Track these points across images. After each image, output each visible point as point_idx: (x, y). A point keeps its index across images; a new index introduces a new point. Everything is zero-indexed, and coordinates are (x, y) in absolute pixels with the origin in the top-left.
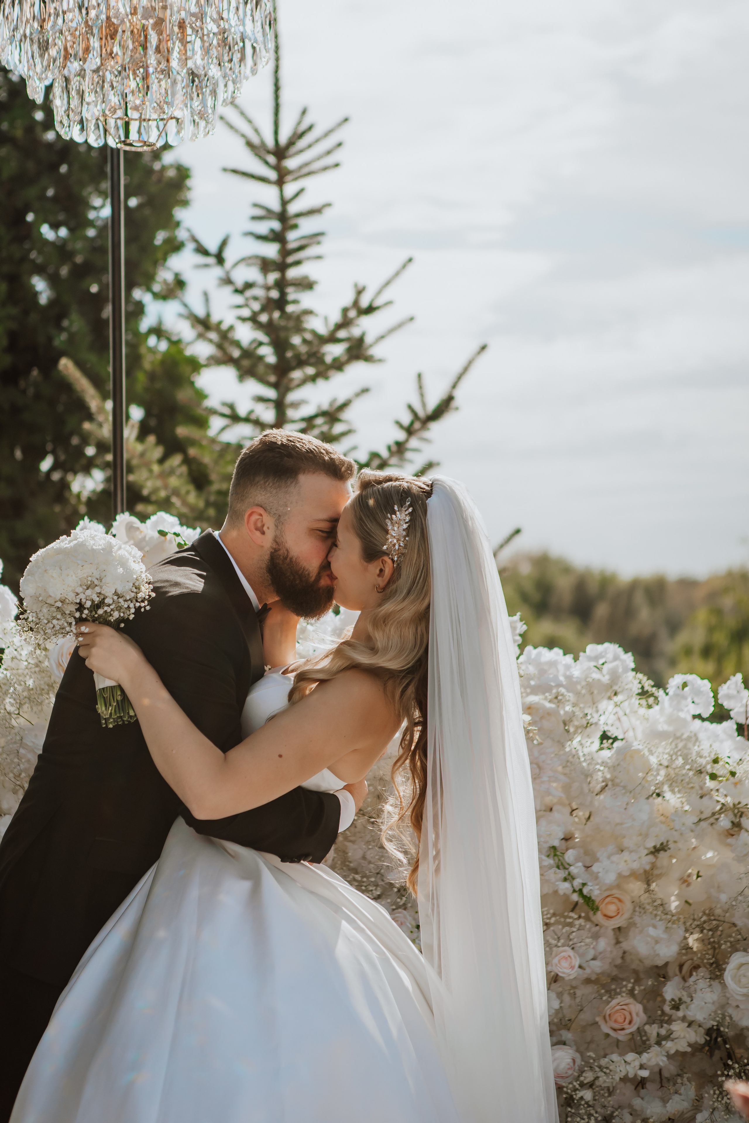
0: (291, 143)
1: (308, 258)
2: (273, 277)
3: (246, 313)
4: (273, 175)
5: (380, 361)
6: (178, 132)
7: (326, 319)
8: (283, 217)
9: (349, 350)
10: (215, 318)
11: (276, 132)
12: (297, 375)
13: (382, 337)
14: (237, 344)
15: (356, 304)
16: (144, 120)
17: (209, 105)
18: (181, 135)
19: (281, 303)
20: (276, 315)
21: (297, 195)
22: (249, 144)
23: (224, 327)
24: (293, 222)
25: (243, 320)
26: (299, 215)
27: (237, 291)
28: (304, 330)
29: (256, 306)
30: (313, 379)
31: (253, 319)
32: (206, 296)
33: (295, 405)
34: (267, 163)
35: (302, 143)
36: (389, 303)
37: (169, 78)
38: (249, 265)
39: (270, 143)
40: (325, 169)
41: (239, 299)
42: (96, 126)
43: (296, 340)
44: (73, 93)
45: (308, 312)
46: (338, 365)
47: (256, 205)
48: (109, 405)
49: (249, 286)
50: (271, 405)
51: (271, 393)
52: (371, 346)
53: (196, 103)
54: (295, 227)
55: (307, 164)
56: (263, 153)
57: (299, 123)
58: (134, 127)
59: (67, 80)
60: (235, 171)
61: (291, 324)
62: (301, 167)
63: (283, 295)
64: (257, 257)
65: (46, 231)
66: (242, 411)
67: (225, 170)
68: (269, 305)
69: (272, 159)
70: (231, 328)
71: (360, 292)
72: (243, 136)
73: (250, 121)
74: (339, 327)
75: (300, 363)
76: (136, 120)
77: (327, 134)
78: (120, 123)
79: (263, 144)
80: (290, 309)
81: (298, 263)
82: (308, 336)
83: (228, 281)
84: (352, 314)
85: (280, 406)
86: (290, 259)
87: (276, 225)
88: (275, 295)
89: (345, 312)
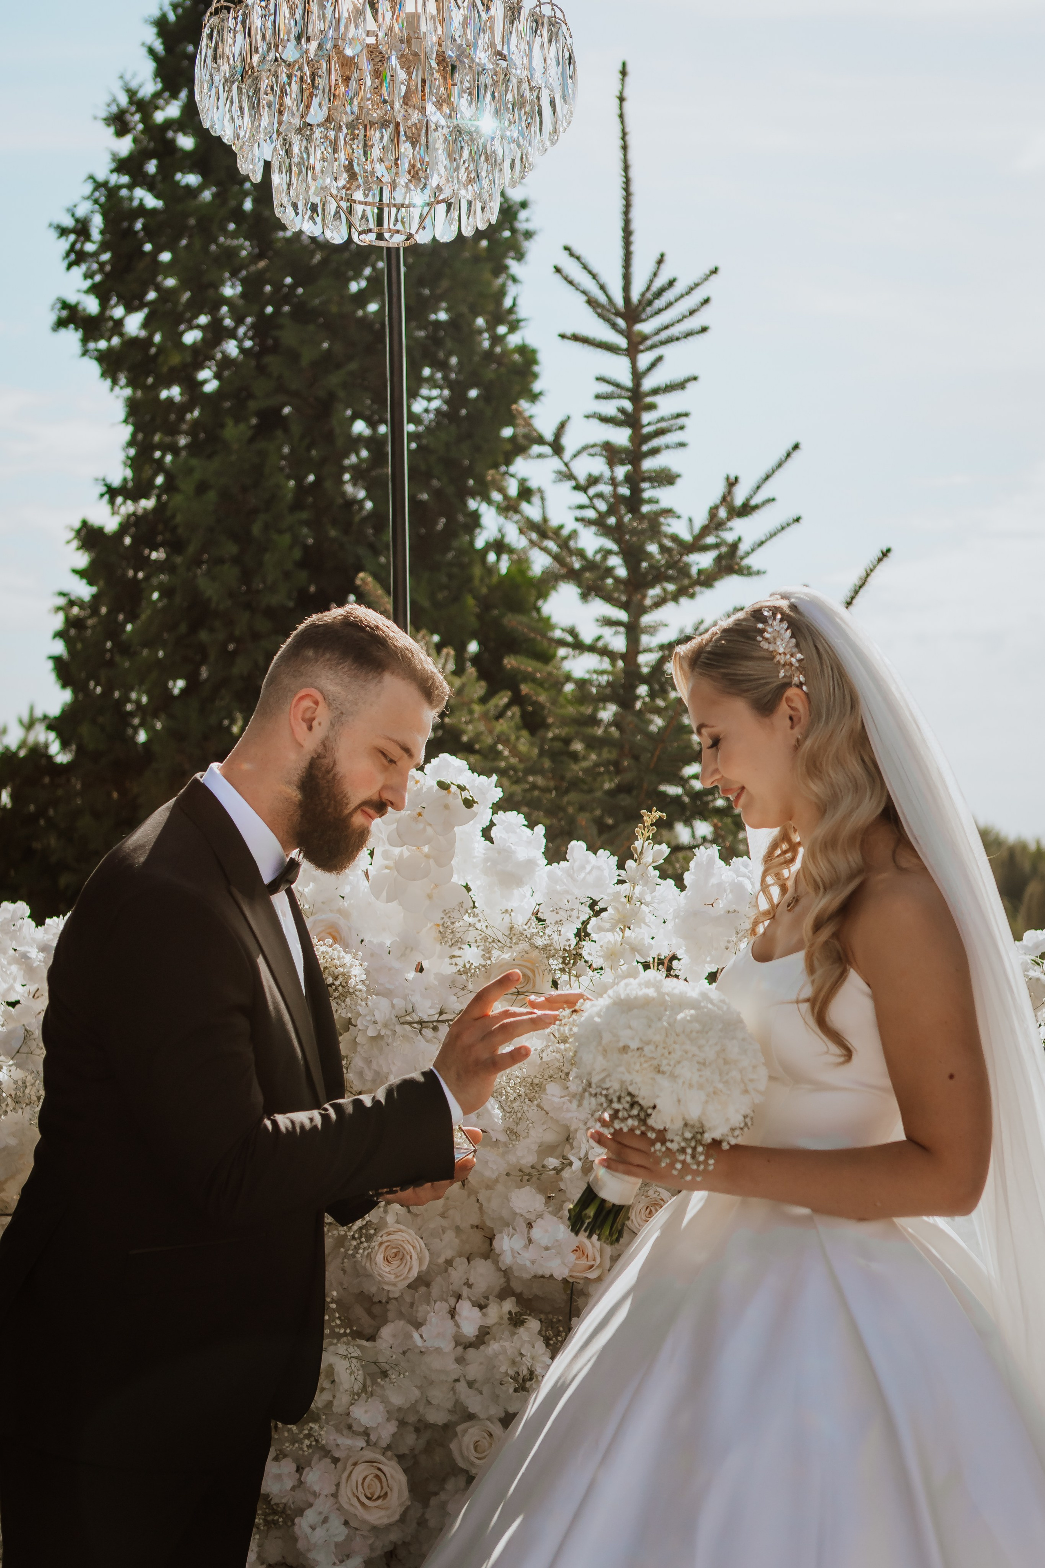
0: (644, 303)
1: (667, 447)
2: (622, 470)
3: (590, 514)
4: (623, 343)
5: (758, 573)
7: (689, 520)
8: (636, 395)
9: (719, 559)
10: (554, 522)
11: (626, 287)
12: (654, 592)
13: (761, 543)
14: (581, 553)
15: (726, 499)
19: (634, 502)
20: (627, 516)
21: (653, 365)
22: (592, 302)
23: (565, 532)
24: (649, 400)
25: (588, 522)
26: (655, 392)
27: (577, 488)
28: (662, 535)
29: (603, 506)
30: (675, 597)
31: (599, 523)
32: (542, 493)
33: (652, 630)
34: (614, 326)
35: (659, 303)
36: (770, 501)
38: (592, 455)
39: (618, 301)
40: (689, 334)
41: (581, 498)
43: (653, 548)
45: (668, 512)
46: (707, 580)
47: (602, 380)
49: (593, 481)
50: (622, 629)
51: (622, 615)
52: (746, 555)
54: (652, 407)
55: (665, 329)
56: (608, 314)
57: (654, 276)
60: (575, 338)
61: (646, 525)
62: (657, 333)
63: (636, 491)
64: (602, 444)
66: (587, 637)
67: (563, 336)
68: (617, 505)
69: (621, 322)
70: (574, 534)
71: (731, 484)
72: (584, 292)
73: (594, 276)
74: (705, 530)
75: (658, 576)
77: (690, 290)
79: (608, 302)
80: (644, 508)
81: (655, 451)
82: (667, 543)
83: (567, 475)
84: (722, 513)
85: (633, 631)
86: (644, 447)
87: (628, 405)
88: (625, 491)
89: (713, 512)
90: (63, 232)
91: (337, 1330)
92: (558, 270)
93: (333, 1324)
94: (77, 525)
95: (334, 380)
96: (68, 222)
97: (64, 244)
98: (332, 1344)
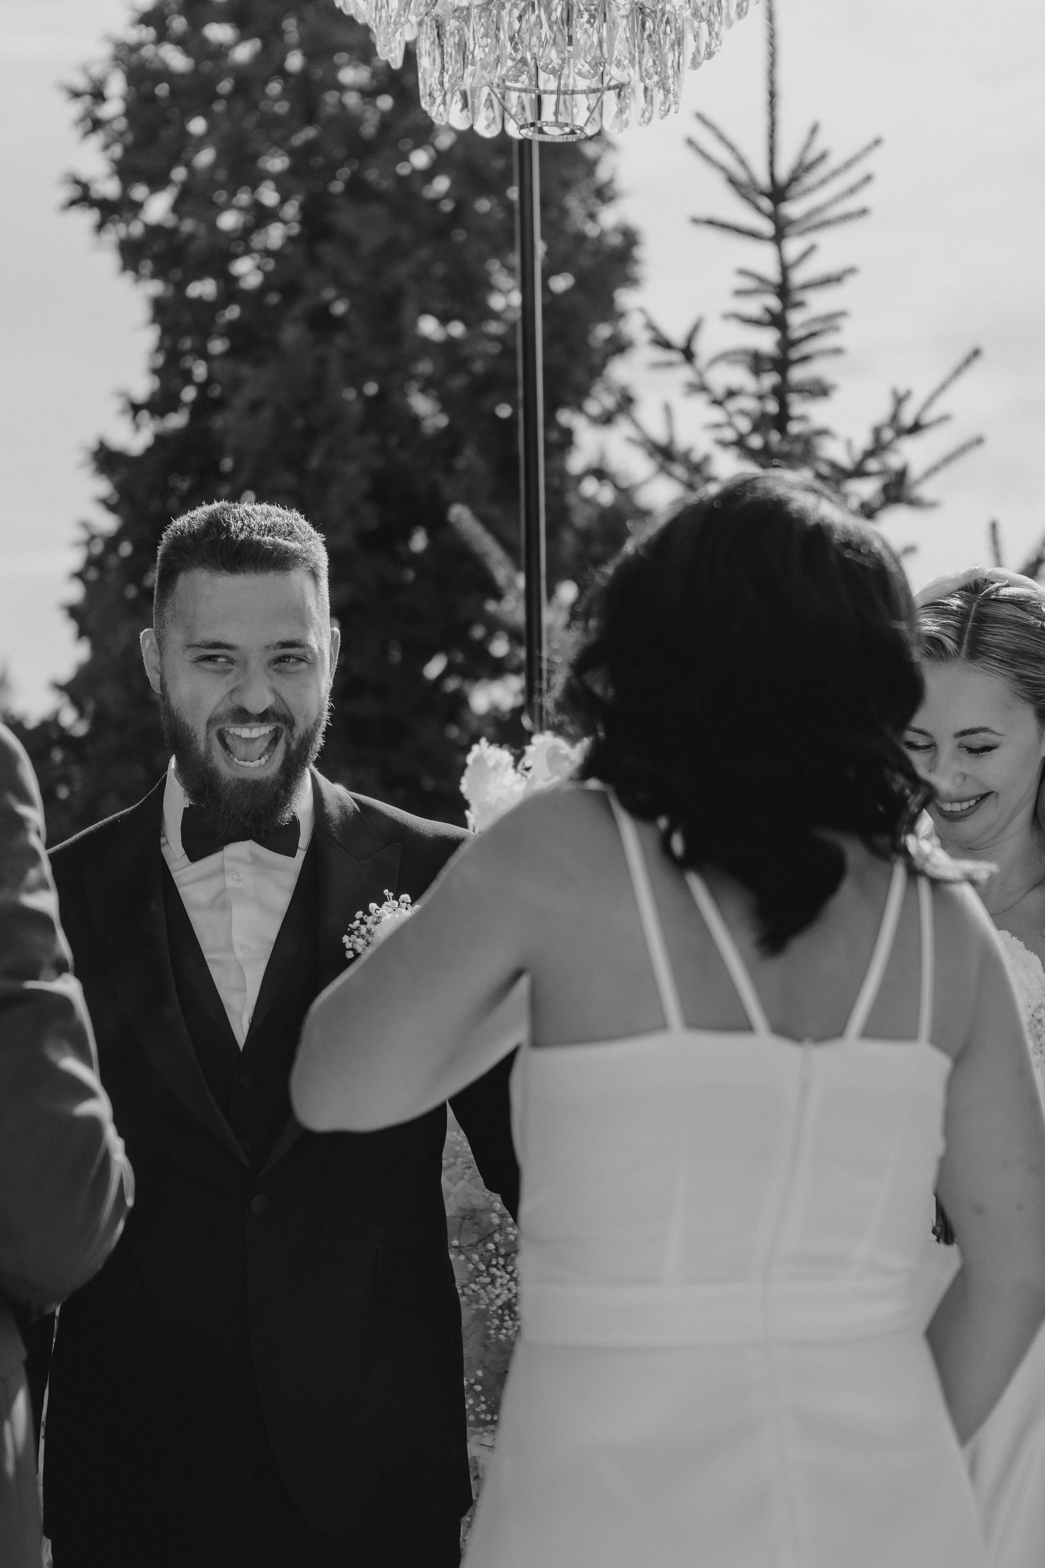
0: (794, 178)
1: (822, 352)
2: (770, 380)
3: (729, 435)
4: (766, 227)
5: (933, 505)
6: (621, 111)
7: (849, 444)
8: (783, 290)
9: (886, 489)
10: (681, 444)
11: (772, 163)
13: (935, 469)
15: (895, 417)
16: (565, 93)
17: (669, 64)
18: (624, 116)
19: (781, 420)
20: (775, 437)
21: (804, 256)
22: (732, 181)
23: (696, 457)
24: (797, 297)
25: (724, 444)
26: (806, 287)
27: (715, 402)
28: (817, 459)
29: (744, 425)
31: (740, 443)
32: (668, 409)
34: (759, 209)
35: (810, 179)
36: (944, 419)
37: (605, 21)
38: (733, 362)
39: (763, 178)
40: (847, 218)
41: (717, 415)
42: (488, 102)
44: (449, 48)
45: (823, 432)
46: (870, 513)
47: (743, 272)
48: (521, 581)
49: (731, 394)
52: (918, 482)
53: (648, 61)
54: (800, 304)
55: (818, 210)
56: (753, 195)
57: (807, 146)
58: (549, 102)
59: (439, 27)
60: (711, 223)
61: (798, 448)
62: (810, 214)
63: (784, 406)
64: (745, 352)
65: (429, 326)
67: (695, 221)
68: (761, 423)
69: (766, 204)
70: (707, 459)
71: (900, 400)
72: (723, 169)
73: (732, 147)
74: (870, 454)
76: (552, 92)
77: (848, 164)
78: (527, 98)
79: (752, 180)
80: (794, 428)
81: (805, 359)
82: (825, 470)
83: (700, 388)
84: (888, 435)
86: (794, 354)
87: (774, 302)
88: (772, 407)
89: (877, 432)
90: (76, 95)
91: (482, 1416)
92: (690, 142)
93: (478, 1409)
94: (93, 444)
95: (401, 271)
96: (81, 83)
97: (76, 109)
98: (475, 1433)
